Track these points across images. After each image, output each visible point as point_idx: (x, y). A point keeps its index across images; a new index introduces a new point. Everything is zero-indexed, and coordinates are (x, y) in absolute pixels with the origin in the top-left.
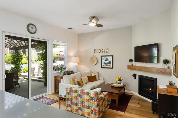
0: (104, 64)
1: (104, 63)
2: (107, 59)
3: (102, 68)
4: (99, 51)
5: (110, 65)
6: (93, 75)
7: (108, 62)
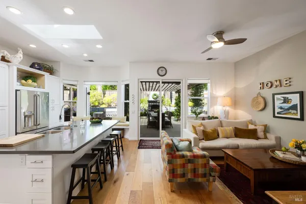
0: (280, 110)
1: (281, 108)
2: (286, 101)
3: (274, 116)
4: (270, 85)
5: (295, 112)
6: (251, 127)
7: (290, 105)
